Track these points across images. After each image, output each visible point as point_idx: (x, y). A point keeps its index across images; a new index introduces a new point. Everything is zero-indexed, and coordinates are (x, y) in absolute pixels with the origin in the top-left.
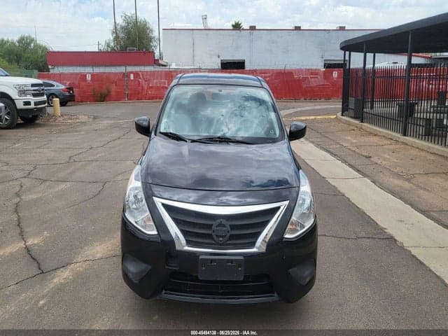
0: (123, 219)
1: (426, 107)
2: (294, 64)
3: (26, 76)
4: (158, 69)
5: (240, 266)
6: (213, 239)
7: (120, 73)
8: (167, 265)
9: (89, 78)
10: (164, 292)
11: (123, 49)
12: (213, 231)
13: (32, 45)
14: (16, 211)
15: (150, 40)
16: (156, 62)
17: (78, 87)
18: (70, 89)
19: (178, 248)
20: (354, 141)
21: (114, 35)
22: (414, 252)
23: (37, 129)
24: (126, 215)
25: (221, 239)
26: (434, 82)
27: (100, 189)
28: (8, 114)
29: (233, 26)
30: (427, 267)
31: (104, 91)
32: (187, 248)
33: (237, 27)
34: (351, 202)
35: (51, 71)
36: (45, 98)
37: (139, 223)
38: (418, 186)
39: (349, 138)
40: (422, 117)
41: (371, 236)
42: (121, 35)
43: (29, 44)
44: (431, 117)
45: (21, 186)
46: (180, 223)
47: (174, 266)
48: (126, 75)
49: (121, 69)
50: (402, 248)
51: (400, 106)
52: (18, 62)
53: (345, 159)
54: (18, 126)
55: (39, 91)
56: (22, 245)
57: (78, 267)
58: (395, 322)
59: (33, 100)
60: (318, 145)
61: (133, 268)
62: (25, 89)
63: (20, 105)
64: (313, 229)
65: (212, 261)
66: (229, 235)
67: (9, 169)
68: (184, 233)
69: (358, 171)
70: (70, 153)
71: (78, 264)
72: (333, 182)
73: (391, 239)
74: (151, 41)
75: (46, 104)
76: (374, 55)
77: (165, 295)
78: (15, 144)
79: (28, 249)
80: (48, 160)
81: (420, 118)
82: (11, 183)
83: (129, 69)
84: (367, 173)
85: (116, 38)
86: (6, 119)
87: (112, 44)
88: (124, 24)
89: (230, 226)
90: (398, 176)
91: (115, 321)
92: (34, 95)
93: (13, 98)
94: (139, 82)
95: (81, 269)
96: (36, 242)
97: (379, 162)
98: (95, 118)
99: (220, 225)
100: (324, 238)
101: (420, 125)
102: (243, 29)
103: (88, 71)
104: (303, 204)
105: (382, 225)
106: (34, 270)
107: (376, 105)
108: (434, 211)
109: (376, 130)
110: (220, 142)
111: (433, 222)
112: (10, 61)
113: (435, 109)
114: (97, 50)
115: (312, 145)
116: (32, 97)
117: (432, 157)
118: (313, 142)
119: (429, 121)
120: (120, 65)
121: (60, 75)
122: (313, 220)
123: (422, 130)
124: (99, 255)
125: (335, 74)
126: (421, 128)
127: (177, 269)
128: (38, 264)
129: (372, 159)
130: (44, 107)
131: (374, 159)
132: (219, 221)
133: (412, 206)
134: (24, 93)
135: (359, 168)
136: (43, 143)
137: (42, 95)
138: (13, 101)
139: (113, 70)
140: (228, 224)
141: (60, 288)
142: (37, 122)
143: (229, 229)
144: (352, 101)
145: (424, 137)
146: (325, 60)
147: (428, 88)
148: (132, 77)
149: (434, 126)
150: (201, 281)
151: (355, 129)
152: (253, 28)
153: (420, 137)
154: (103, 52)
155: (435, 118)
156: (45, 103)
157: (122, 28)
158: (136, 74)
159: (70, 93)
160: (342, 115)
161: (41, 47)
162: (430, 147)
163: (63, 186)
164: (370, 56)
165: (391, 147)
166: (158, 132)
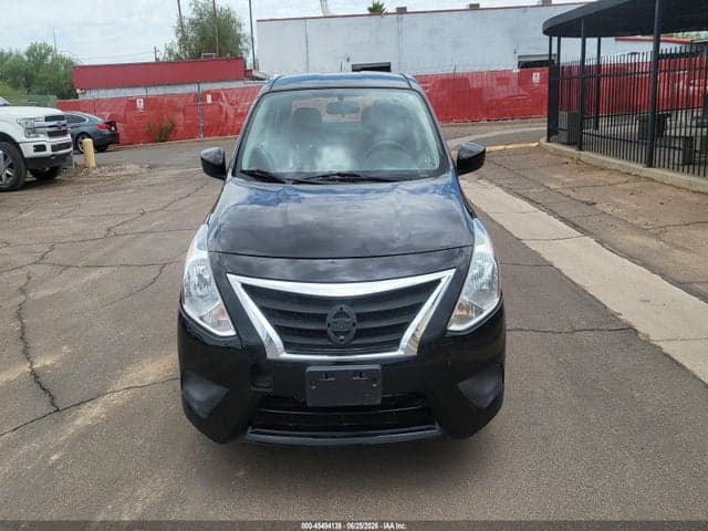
0: (180, 315)
1: (684, 121)
2: (468, 65)
3: (38, 105)
4: (250, 84)
5: (374, 380)
6: (329, 339)
7: (190, 94)
8: (254, 386)
9: (140, 104)
10: (250, 430)
11: (196, 56)
12: (329, 325)
13: (50, 58)
14: (19, 316)
15: (238, 39)
16: (247, 75)
17: (124, 121)
18: (110, 124)
19: (270, 356)
20: (568, 180)
21: (180, 35)
22: (667, 348)
23: (57, 189)
24: (185, 307)
25: (342, 337)
26: (697, 81)
27: (154, 276)
28: (11, 167)
29: (370, 9)
30: (688, 371)
31: (166, 124)
32: (285, 356)
33: (376, 10)
34: (563, 274)
35: (81, 98)
36: (68, 138)
37: (205, 319)
38: (672, 244)
39: (560, 176)
40: (678, 134)
41: (595, 327)
42: (191, 35)
43: (44, 57)
44: (693, 134)
45: (29, 278)
46: (273, 316)
47: (265, 386)
48: (201, 97)
49: (192, 89)
50: (647, 342)
51: (642, 121)
52: (28, 86)
53: (554, 208)
54: (28, 186)
55: (59, 128)
56: (26, 368)
57: (115, 398)
58: (636, 461)
59: (49, 142)
60: (509, 190)
61: (198, 394)
62: (36, 124)
63: (29, 151)
64: (498, 315)
65: (327, 374)
66: (354, 330)
67: (10, 253)
68: (280, 330)
69: (575, 226)
70: (110, 222)
71: (115, 395)
72: (534, 246)
73: (630, 330)
74: (238, 42)
75: (71, 149)
76: (599, 41)
77: (252, 436)
78: (21, 213)
79: (35, 375)
80: (73, 235)
81: (675, 137)
82: (12, 273)
83: (205, 87)
84: (589, 229)
85: (183, 41)
86: (8, 176)
87: (177, 50)
88: (194, 16)
89: (358, 315)
90: (640, 230)
91: (173, 481)
92: (51, 135)
93: (18, 140)
94: (221, 107)
95: (121, 402)
96: (48, 363)
97: (609, 210)
98: (151, 167)
99: (341, 314)
100: (518, 333)
101: (675, 148)
102: (387, 14)
103: (139, 94)
104: (480, 275)
105: (613, 308)
106: (44, 407)
107: (603, 123)
108: (698, 283)
109: (604, 162)
110: (341, 180)
111: (697, 299)
112: (16, 86)
113: (699, 121)
114: (154, 60)
115: (499, 190)
116: (48, 139)
117: (695, 198)
118: (501, 186)
119: (689, 140)
120: (190, 83)
121: (95, 101)
122: (497, 300)
123: (677, 156)
124: (150, 379)
125: (536, 77)
126: (677, 152)
127: (269, 391)
128: (51, 397)
129: (597, 206)
130: (68, 154)
131: (601, 207)
132: (337, 308)
133: (663, 276)
134: (34, 132)
135: (576, 221)
136: (67, 210)
137: (64, 133)
138: (16, 145)
139: (180, 90)
140: (352, 311)
141: (86, 434)
142: (58, 178)
143: (355, 321)
144: (563, 116)
145: (681, 168)
146: (520, 57)
147: (688, 89)
148: (209, 99)
149: (698, 149)
150: (312, 409)
151: (570, 161)
152: (402, 11)
153: (676, 167)
154: (163, 62)
155: (699, 134)
156: (68, 147)
157: (192, 22)
158: (216, 96)
159: (110, 129)
160: (548, 141)
161: (62, 60)
162: (690, 182)
163: (96, 274)
164: (592, 42)
165: (627, 186)
166: (238, 170)
